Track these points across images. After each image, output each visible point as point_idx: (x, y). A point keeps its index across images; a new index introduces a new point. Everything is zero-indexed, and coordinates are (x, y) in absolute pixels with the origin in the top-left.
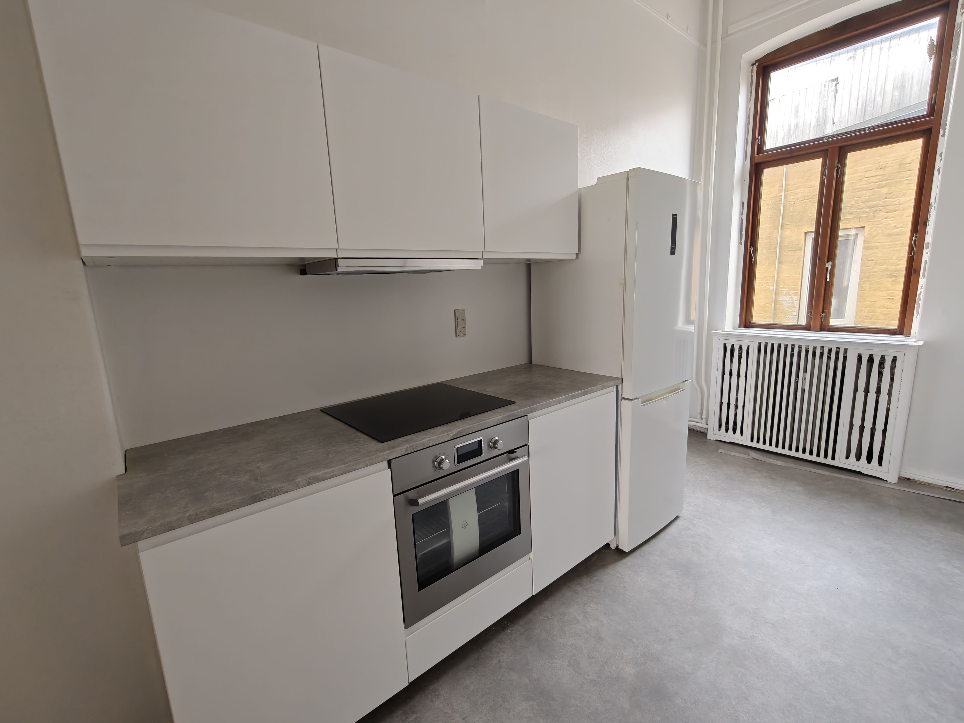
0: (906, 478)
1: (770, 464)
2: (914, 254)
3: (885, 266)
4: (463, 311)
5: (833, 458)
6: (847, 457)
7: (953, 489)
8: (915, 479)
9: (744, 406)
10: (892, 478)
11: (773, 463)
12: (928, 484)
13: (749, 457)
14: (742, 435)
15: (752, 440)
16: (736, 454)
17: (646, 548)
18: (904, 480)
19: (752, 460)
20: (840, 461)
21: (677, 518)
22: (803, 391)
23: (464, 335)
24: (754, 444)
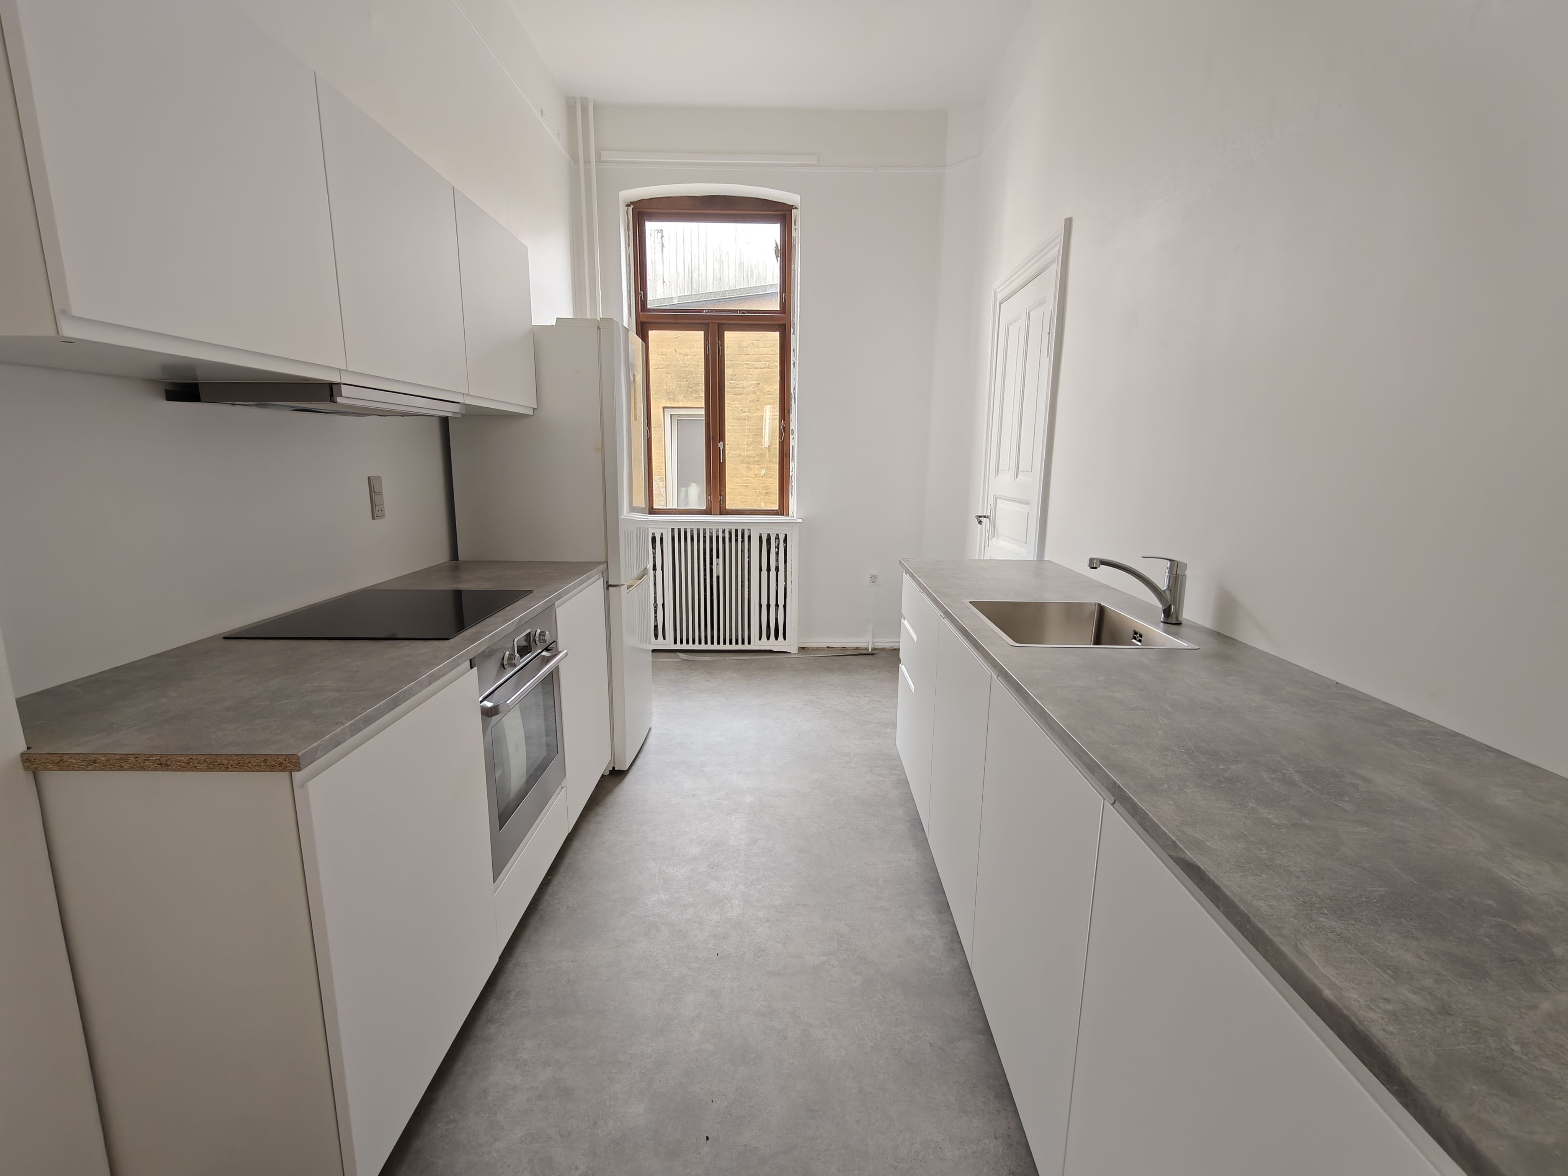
0: (802, 648)
1: (702, 662)
2: (784, 439)
3: (738, 452)
4: (379, 479)
5: (749, 643)
6: (760, 639)
7: (832, 648)
8: (808, 646)
9: (663, 605)
10: (794, 650)
11: (702, 660)
12: (817, 648)
13: (679, 660)
14: (664, 639)
15: (675, 642)
16: (665, 660)
17: (638, 762)
18: (802, 649)
19: (681, 662)
20: (756, 645)
21: (650, 729)
22: (718, 577)
23: (383, 516)
24: (678, 646)
